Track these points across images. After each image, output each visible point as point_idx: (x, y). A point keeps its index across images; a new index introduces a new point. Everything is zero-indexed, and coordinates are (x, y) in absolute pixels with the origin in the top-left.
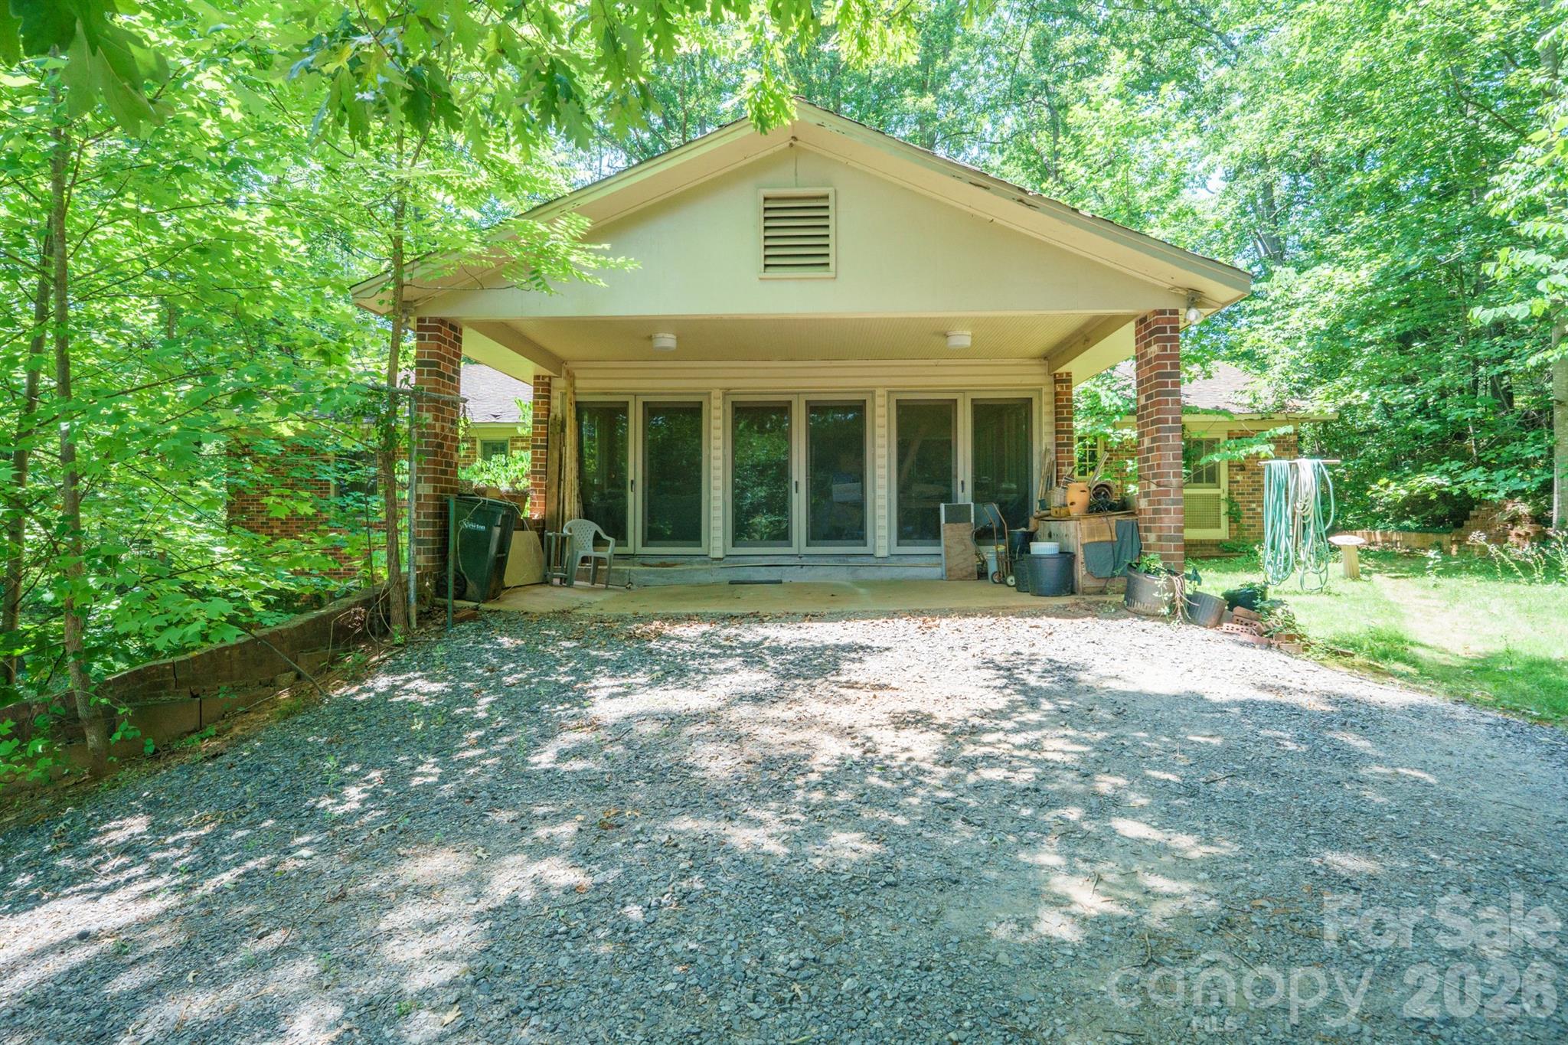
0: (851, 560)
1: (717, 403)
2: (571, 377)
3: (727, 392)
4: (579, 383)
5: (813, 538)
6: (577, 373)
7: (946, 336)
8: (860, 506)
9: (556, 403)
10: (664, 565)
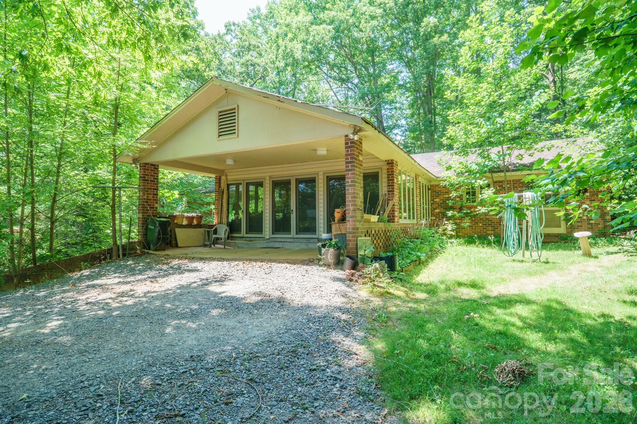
0: (311, 240)
1: (267, 181)
2: (226, 175)
3: (270, 177)
4: (229, 177)
5: (299, 232)
6: (228, 174)
7: (316, 150)
8: (314, 219)
9: (222, 184)
10: (250, 241)
